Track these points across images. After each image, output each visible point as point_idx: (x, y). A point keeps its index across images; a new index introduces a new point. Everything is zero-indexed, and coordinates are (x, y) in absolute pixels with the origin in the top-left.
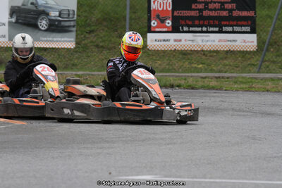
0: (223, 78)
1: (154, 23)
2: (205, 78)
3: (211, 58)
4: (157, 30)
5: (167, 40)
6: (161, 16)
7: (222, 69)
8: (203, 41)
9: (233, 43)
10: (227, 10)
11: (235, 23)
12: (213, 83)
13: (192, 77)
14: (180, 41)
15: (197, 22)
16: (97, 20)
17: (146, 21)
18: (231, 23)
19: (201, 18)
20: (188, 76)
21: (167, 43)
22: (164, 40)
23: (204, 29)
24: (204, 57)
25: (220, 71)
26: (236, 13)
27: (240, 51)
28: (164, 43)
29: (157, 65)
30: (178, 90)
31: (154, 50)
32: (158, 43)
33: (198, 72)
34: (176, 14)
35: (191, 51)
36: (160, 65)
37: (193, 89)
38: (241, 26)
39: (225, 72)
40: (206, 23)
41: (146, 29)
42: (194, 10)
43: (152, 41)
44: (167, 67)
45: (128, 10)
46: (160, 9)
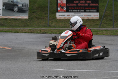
1: (59, 9)
4: (60, 11)
6: (62, 6)
9: (90, 16)
10: (87, 3)
11: (91, 8)
14: (69, 15)
15: (76, 8)
16: (36, 8)
17: (56, 8)
18: (89, 8)
19: (77, 6)
22: (63, 15)
23: (79, 11)
26: (91, 5)
27: (92, 19)
29: (60, 25)
31: (59, 19)
32: (61, 16)
34: (67, 5)
38: (93, 9)
40: (79, 8)
41: (56, 11)
42: (75, 3)
43: (58, 16)
44: (64, 26)
45: (49, 4)
46: (62, 3)
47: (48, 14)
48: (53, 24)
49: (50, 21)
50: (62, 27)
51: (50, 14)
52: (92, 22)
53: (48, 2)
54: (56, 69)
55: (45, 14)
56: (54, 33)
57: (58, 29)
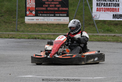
0: (56, 35)
1: (28, 13)
2: (49, 35)
3: (51, 27)
4: (29, 15)
5: (33, 20)
6: (31, 10)
7: (55, 31)
8: (47, 20)
9: (60, 21)
10: (57, 7)
11: (60, 13)
12: (52, 37)
13: (44, 34)
14: (38, 20)
15: (45, 12)
16: (4, 11)
17: (25, 12)
18: (59, 12)
19: (47, 10)
20: (42, 34)
21: (33, 21)
22: (32, 20)
23: (48, 15)
24: (47, 26)
25: (54, 32)
26: (61, 9)
27: (62, 24)
28: (32, 21)
29: (29, 30)
30: (38, 40)
31: (28, 24)
32: (29, 21)
33: (45, 33)
34: (37, 9)
35: (43, 24)
36: (30, 29)
37: (44, 39)
38: (63, 14)
39: (56, 33)
40: (49, 12)
41: (25, 15)
42: (44, 7)
43: (27, 20)
44: (33, 30)
45: (17, 8)
46: (30, 7)
47: (17, 18)
48: (22, 29)
49: (19, 26)
50: (31, 32)
51: (18, 18)
52: (62, 27)
53: (16, 6)
54: (24, 75)
55: (14, 18)
56: (22, 38)
57: (26, 33)
